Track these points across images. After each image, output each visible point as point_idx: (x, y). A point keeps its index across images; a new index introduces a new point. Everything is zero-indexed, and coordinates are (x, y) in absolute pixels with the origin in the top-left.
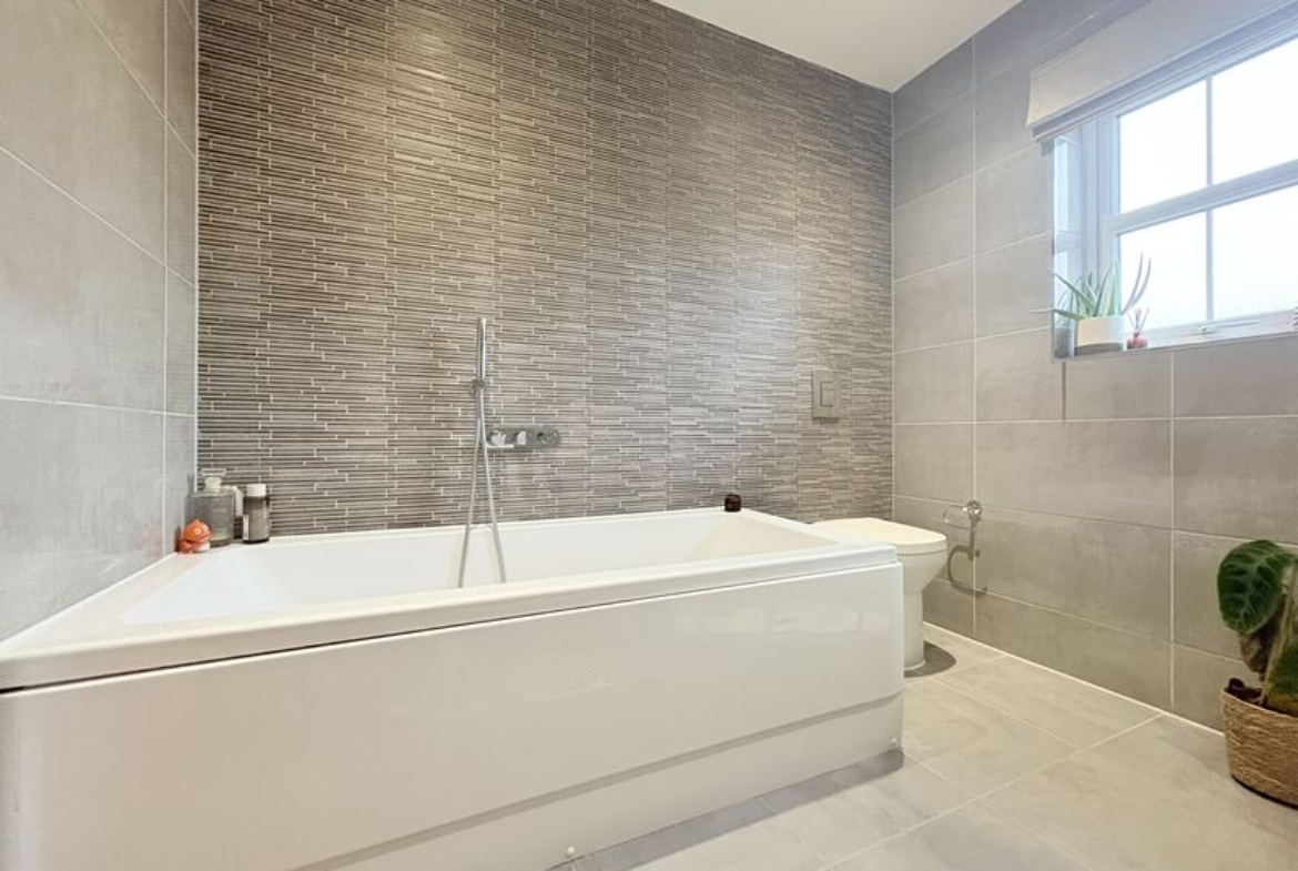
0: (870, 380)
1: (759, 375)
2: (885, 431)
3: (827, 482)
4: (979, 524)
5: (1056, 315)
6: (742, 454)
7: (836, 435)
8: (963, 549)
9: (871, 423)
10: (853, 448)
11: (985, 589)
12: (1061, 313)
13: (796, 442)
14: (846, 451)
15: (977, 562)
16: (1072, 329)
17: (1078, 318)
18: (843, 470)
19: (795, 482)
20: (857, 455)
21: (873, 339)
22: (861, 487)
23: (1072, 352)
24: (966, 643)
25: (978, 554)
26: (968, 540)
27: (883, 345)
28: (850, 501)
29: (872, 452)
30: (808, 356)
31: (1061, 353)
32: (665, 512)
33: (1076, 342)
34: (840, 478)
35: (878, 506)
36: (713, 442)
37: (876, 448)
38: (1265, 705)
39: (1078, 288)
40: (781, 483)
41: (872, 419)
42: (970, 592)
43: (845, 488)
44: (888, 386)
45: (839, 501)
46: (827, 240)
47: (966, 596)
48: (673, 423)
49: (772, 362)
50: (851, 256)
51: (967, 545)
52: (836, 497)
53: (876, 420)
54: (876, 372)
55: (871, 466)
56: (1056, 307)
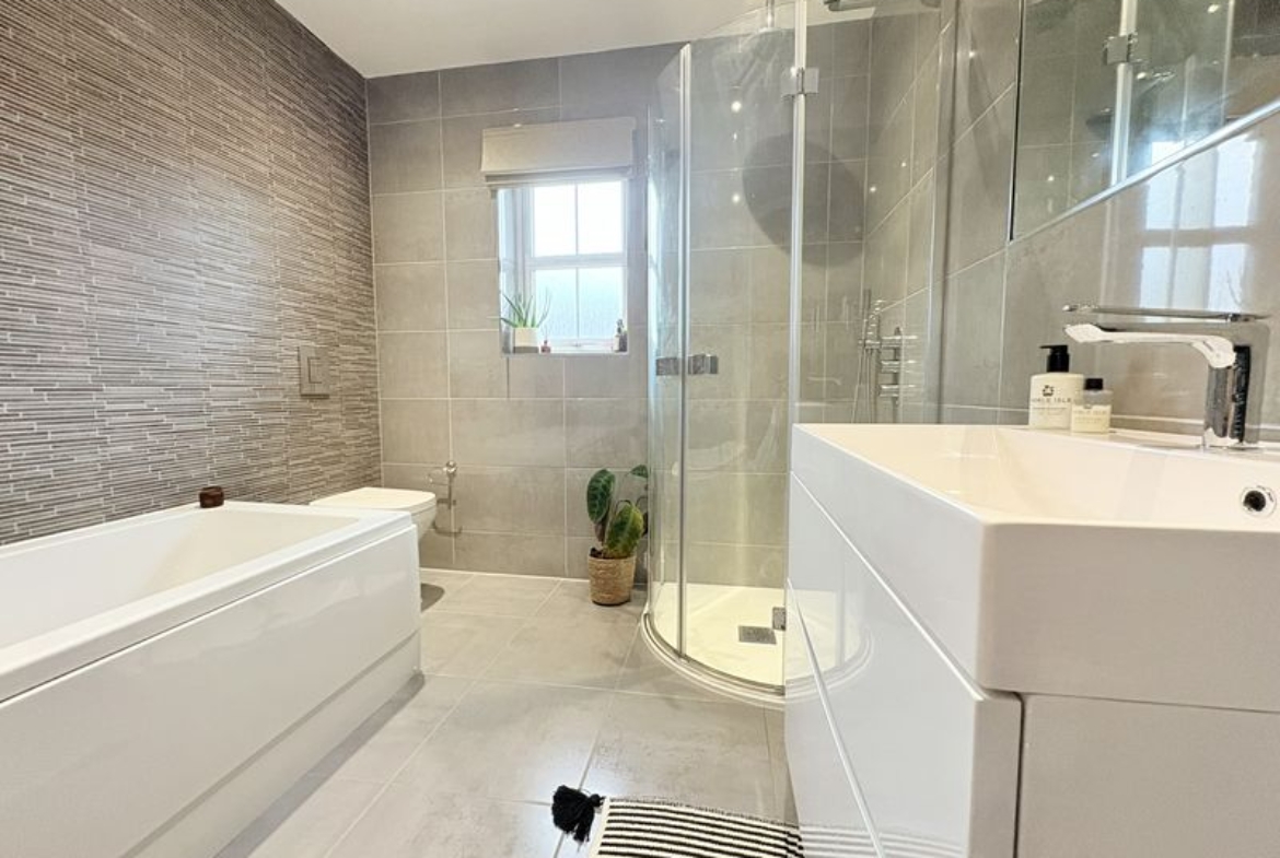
0: (357, 357)
1: (235, 348)
2: (372, 405)
3: (317, 459)
4: (455, 480)
5: (502, 322)
6: (217, 439)
7: (326, 412)
8: (445, 501)
9: (359, 398)
10: (344, 422)
11: (461, 529)
12: (505, 321)
13: (283, 421)
14: (339, 427)
15: (455, 510)
16: (511, 332)
17: (515, 326)
18: (334, 446)
19: (285, 463)
20: (348, 429)
21: (358, 317)
22: (353, 459)
23: (511, 349)
24: (449, 575)
25: (455, 502)
26: (447, 492)
27: (366, 324)
28: (343, 475)
29: (361, 426)
30: (292, 329)
31: (506, 350)
32: (104, 525)
33: (514, 342)
34: (332, 453)
35: (370, 475)
36: (175, 428)
37: (364, 421)
38: (604, 558)
39: (514, 302)
40: (270, 466)
41: (361, 395)
42: (449, 534)
43: (339, 462)
44: (373, 363)
45: (332, 477)
46: (308, 210)
47: (446, 538)
48: (108, 407)
49: (251, 334)
50: (333, 231)
51: (447, 497)
52: (329, 471)
53: (364, 395)
54: (361, 349)
55: (362, 439)
56: (502, 316)
